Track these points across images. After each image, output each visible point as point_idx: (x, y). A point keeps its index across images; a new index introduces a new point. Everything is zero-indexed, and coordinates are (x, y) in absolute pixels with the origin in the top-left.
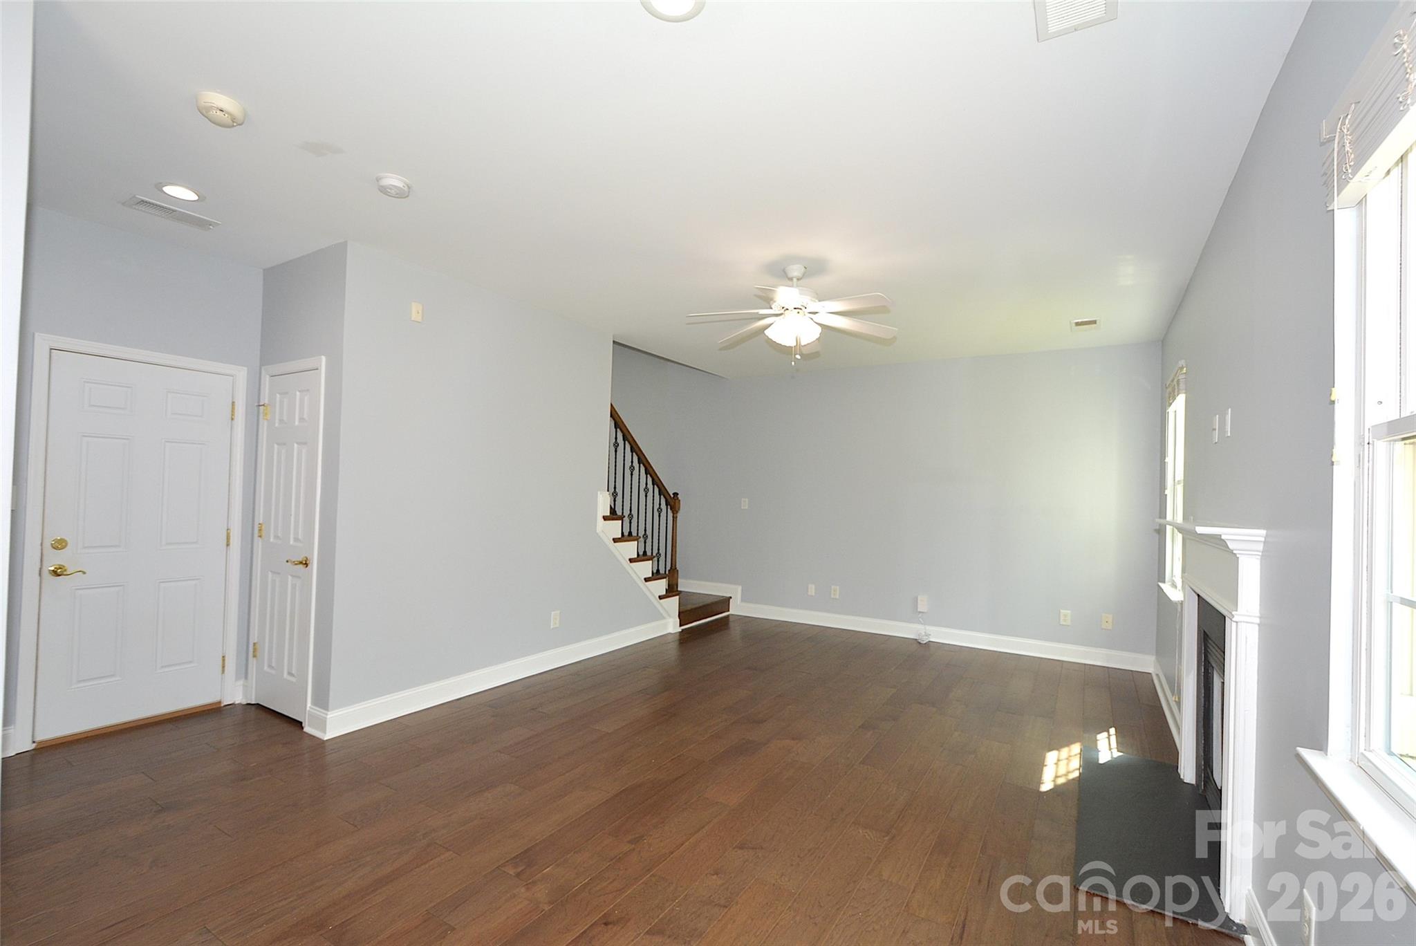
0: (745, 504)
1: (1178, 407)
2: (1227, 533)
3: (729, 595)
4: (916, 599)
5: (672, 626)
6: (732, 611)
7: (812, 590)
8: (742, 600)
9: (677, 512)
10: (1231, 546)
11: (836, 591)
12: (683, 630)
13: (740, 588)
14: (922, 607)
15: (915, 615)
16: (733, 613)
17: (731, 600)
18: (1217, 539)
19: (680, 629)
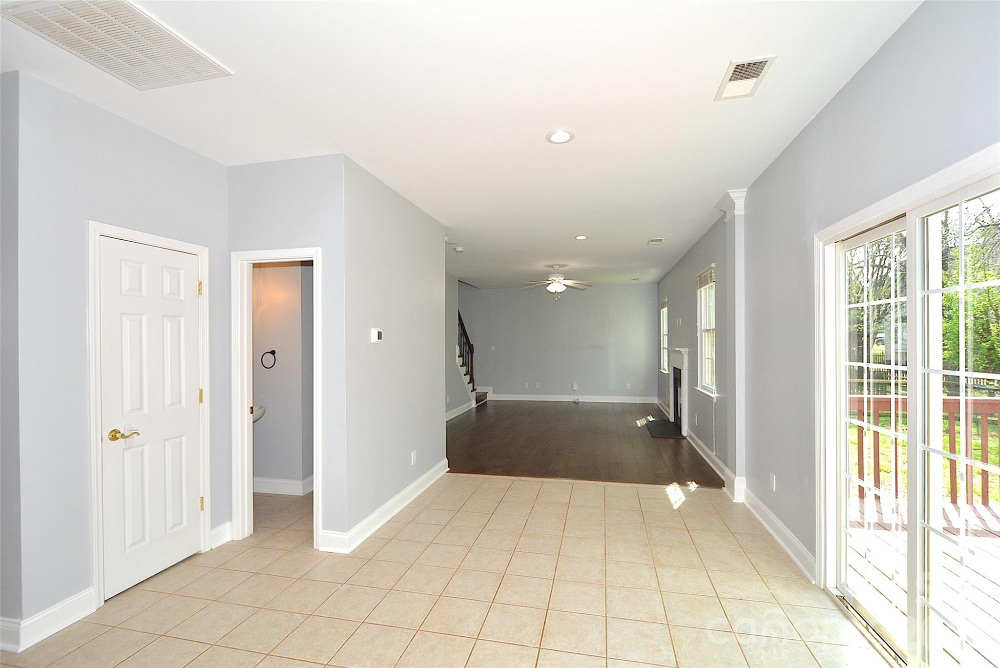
0: (493, 349)
1: (665, 311)
2: (681, 349)
3: (486, 391)
4: (573, 384)
5: (474, 405)
6: (488, 399)
7: (527, 385)
8: (493, 394)
9: (473, 353)
10: (682, 352)
11: (538, 385)
12: (478, 406)
13: (492, 388)
14: (575, 387)
15: (573, 392)
16: (489, 399)
17: (487, 394)
18: (679, 351)
19: (476, 406)
